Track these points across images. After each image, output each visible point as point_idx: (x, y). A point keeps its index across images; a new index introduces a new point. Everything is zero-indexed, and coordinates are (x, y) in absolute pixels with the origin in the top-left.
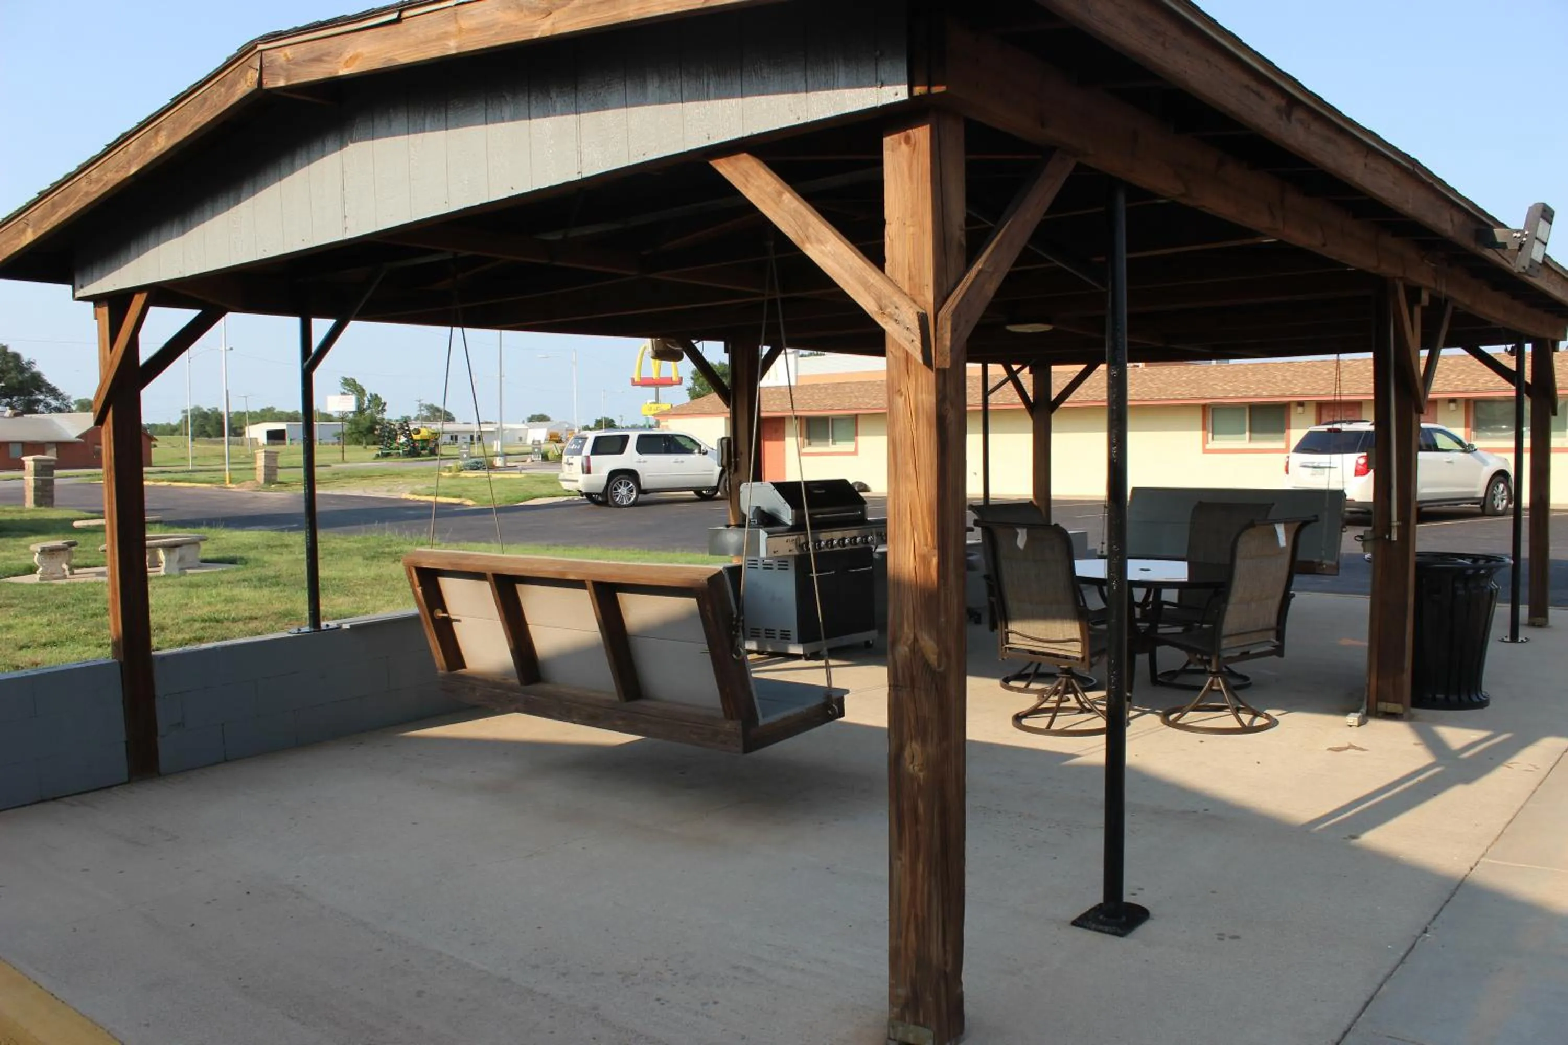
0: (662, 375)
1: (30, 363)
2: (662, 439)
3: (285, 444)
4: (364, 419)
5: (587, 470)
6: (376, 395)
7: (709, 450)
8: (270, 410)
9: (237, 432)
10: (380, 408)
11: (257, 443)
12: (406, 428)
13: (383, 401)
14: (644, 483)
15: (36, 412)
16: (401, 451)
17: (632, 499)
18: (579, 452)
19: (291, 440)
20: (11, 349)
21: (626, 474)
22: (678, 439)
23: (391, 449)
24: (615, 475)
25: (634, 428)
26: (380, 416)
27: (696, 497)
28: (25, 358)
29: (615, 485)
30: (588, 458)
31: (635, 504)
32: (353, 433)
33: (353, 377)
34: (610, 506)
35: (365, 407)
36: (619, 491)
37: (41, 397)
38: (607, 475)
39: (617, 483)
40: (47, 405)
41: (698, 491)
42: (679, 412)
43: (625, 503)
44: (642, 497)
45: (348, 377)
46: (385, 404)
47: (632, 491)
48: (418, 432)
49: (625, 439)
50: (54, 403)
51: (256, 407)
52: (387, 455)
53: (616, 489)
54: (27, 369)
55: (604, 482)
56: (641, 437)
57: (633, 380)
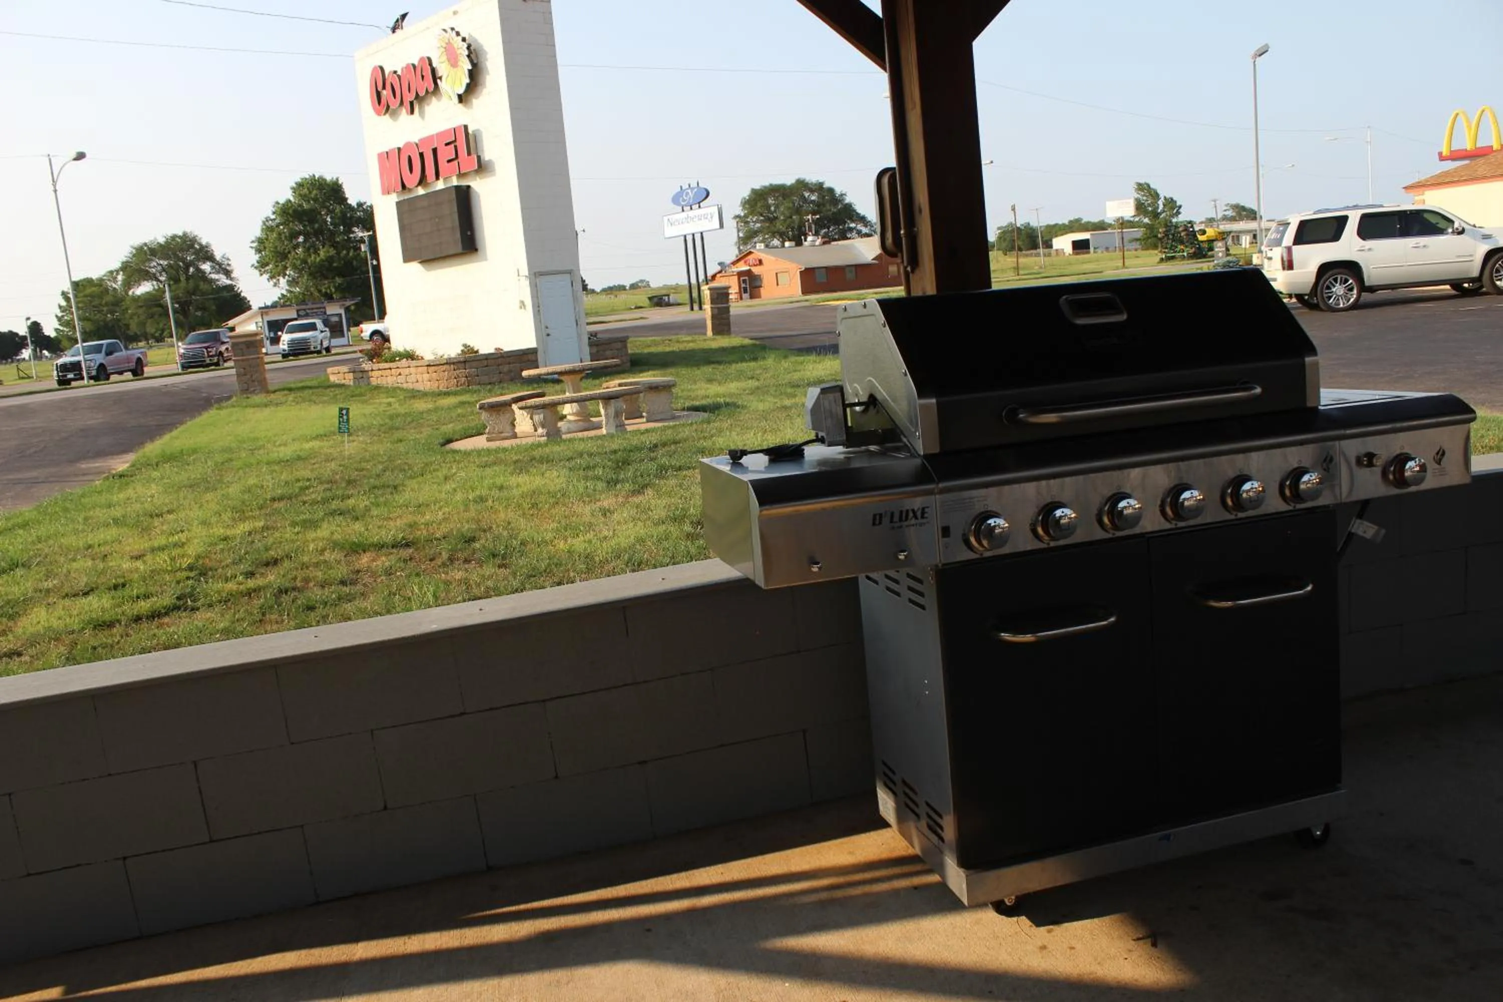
0: (1479, 145)
1: (842, 195)
2: (1396, 218)
3: (1089, 253)
4: (1159, 223)
5: (1288, 265)
6: (1172, 199)
7: (1466, 226)
8: (1078, 221)
9: (1048, 245)
10: (1175, 211)
11: (1064, 253)
12: (1191, 229)
13: (1178, 204)
14: (1369, 277)
15: (848, 239)
16: (1185, 254)
17: (1352, 300)
18: (1278, 242)
19: (1095, 248)
20: (826, 185)
21: (1346, 268)
22: (1426, 215)
23: (1175, 252)
24: (1325, 269)
25: (1356, 207)
26: (1174, 220)
27: (1453, 292)
28: (838, 191)
29: (1327, 283)
30: (1289, 249)
31: (1355, 306)
32: (1149, 238)
33: (1147, 182)
34: (1322, 310)
35: (1159, 211)
36: (1334, 290)
37: (853, 225)
38: (1316, 270)
39: (1331, 279)
40: (859, 233)
41: (1456, 284)
42: (1440, 181)
43: (1341, 306)
44: (1366, 297)
45: (1142, 181)
46: (1180, 207)
47: (1351, 290)
48: (1203, 232)
49: (1342, 221)
50: (865, 230)
51: (1063, 219)
52: (1173, 258)
53: (1328, 288)
54: (840, 201)
55: (1313, 279)
56: (1364, 217)
57: (1440, 154)
